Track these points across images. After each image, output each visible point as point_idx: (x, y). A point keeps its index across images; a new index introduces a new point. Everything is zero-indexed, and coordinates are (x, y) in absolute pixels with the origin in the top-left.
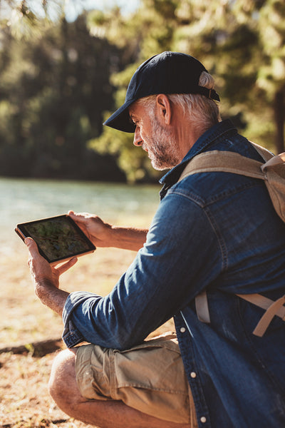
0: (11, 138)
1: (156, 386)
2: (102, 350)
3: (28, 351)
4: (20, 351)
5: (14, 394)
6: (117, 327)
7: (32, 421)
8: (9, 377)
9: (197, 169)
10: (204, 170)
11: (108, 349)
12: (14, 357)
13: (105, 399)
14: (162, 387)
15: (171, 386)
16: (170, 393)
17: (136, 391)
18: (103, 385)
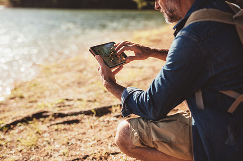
1: (174, 141)
2: (144, 120)
3: (93, 113)
4: (89, 113)
5: (88, 137)
6: (152, 108)
7: (100, 153)
8: (84, 128)
9: (194, 20)
10: (198, 21)
11: (147, 120)
12: (86, 117)
13: (146, 147)
14: (177, 142)
15: (182, 141)
16: (181, 145)
17: (163, 143)
18: (145, 140)
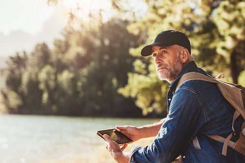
0: (70, 92)
